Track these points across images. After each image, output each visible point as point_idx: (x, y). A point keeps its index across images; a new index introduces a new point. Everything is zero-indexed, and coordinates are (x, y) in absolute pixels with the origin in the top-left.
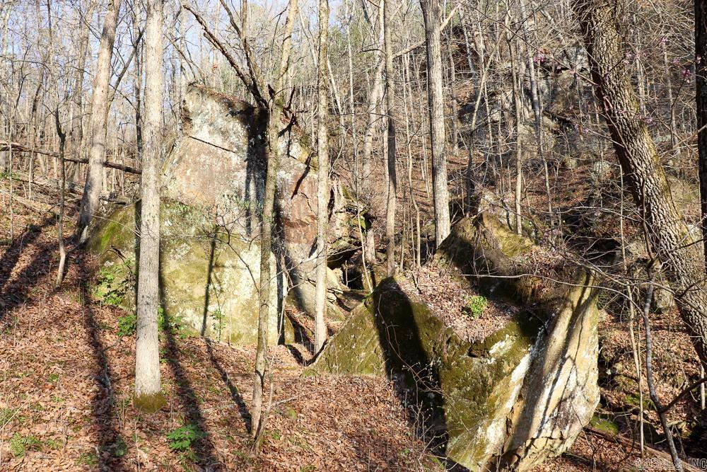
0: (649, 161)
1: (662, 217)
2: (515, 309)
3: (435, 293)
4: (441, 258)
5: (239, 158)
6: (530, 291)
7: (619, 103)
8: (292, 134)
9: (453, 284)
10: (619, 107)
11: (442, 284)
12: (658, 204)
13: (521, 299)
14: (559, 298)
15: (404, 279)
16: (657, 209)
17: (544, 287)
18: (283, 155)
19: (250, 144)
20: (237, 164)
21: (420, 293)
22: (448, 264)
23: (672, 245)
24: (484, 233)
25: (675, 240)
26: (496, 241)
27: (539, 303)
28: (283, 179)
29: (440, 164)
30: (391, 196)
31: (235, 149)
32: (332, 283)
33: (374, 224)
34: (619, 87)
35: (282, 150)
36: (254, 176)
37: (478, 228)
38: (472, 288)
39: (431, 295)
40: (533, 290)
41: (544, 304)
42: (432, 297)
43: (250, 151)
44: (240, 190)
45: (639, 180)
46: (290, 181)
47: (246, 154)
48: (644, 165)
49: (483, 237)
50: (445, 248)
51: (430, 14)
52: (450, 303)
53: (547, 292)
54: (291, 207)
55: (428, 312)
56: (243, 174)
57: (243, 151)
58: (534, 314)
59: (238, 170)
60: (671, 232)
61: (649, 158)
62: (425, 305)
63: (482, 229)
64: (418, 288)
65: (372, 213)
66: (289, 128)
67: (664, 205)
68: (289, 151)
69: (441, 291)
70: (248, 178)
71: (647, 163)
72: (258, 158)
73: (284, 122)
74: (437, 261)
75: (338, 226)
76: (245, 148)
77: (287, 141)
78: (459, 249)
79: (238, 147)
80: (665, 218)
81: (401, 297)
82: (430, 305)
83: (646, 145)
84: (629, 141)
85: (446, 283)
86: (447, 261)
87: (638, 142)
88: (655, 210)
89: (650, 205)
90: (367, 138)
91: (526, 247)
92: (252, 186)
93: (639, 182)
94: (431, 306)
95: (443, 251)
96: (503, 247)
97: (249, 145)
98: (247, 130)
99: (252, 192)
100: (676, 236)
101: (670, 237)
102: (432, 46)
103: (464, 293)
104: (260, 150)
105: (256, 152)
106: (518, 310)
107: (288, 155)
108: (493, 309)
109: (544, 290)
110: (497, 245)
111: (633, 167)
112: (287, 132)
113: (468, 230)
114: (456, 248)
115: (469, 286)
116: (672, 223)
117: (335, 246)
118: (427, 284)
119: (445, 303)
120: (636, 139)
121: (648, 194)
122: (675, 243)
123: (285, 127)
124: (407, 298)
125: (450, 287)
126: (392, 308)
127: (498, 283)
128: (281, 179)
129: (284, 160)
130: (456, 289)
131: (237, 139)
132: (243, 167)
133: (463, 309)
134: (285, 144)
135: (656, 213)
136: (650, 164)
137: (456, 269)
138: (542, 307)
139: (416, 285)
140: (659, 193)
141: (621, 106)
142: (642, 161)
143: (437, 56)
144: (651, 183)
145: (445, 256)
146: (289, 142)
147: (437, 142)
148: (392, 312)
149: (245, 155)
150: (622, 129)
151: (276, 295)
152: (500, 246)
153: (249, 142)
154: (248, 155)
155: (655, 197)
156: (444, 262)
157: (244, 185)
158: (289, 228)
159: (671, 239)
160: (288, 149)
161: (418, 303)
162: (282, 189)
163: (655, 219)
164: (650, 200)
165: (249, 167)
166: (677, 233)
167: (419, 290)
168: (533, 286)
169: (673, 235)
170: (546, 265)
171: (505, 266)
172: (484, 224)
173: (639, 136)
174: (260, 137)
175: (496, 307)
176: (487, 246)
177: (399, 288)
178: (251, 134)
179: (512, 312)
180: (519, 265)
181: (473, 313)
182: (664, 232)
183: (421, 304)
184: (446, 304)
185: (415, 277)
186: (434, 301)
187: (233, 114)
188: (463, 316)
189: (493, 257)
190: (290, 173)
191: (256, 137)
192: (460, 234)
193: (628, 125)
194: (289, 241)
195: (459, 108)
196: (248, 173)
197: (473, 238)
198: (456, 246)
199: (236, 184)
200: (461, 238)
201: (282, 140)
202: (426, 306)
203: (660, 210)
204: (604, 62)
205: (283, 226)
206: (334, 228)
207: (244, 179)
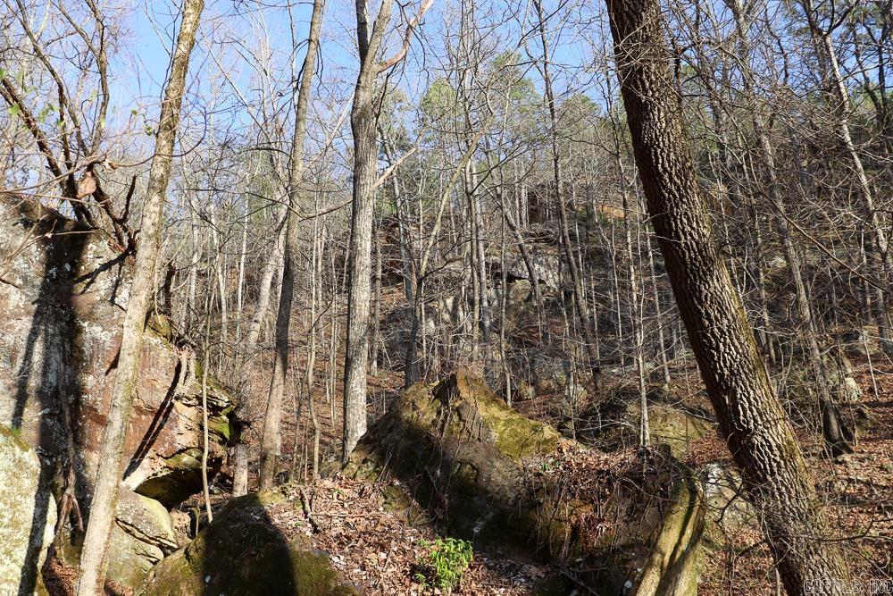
0: (732, 315)
1: (755, 413)
2: (534, 571)
3: (350, 532)
4: (365, 461)
5: (23, 297)
6: (568, 529)
7: (686, 214)
8: (125, 269)
9: (389, 516)
10: (685, 221)
11: (365, 513)
12: (749, 389)
13: (547, 548)
14: (639, 544)
15: (280, 500)
16: (748, 399)
17: (601, 521)
18: (102, 301)
19: (47, 276)
20: (18, 306)
21: (315, 531)
22: (378, 473)
23: (773, 463)
24: (458, 410)
25: (778, 453)
26: (484, 425)
27: (591, 558)
28: (95, 340)
29: (357, 353)
30: (276, 382)
31: (19, 282)
32: (159, 528)
33: (245, 434)
34: (685, 188)
35: (102, 293)
36: (46, 331)
37: (445, 403)
38: (431, 525)
39: (338, 536)
40: (575, 530)
41: (604, 558)
42: (343, 541)
43: (44, 287)
44: (15, 351)
45: (718, 346)
46: (108, 344)
47: (37, 291)
48: (726, 322)
49: (456, 418)
50: (373, 441)
51: (364, 140)
52: (383, 556)
53: (609, 529)
54: (104, 389)
55: (330, 575)
56: (26, 324)
57: (33, 286)
58: (582, 584)
59: (17, 317)
60: (771, 440)
61: (733, 311)
62: (323, 557)
63: (454, 403)
64: (311, 521)
65: (240, 415)
66: (121, 259)
67: (758, 392)
68: (114, 296)
69: (361, 528)
70: (34, 333)
71: (730, 317)
72: (58, 301)
73: (113, 249)
74: (355, 467)
75: (182, 428)
76: (38, 281)
77: (114, 279)
78: (403, 443)
79: (25, 279)
80: (760, 415)
81: (270, 539)
82: (335, 559)
83: (727, 288)
84: (700, 277)
85: (373, 512)
86: (377, 466)
87: (715, 281)
88: (744, 399)
89: (735, 392)
90: (254, 325)
91: (546, 441)
92: (38, 347)
93: (717, 349)
94: (338, 561)
95: (370, 448)
96: (501, 438)
97: (45, 277)
98: (48, 253)
99: (37, 358)
100: (778, 447)
101: (770, 447)
102: (362, 183)
103: (413, 534)
104: (64, 287)
105: (57, 290)
106: (540, 574)
107: (112, 302)
108: (482, 572)
109: (602, 527)
110: (488, 435)
111: (707, 323)
112: (117, 265)
113: (423, 407)
114: (397, 441)
115: (424, 520)
116: (772, 423)
117: (172, 463)
118: (332, 513)
119: (372, 556)
120: (712, 277)
121: (731, 372)
122: (778, 459)
123: (114, 257)
124: (283, 541)
125: (382, 520)
126: (247, 562)
127: (491, 515)
128: (93, 339)
129: (103, 309)
130: (396, 525)
131: (26, 266)
132: (28, 313)
133: (414, 569)
134: (109, 284)
135: (747, 405)
136: (735, 321)
137: (397, 483)
138: (601, 566)
139: (306, 513)
140: (750, 370)
141: (688, 219)
142: (722, 313)
143: (368, 198)
144: (738, 352)
145: (373, 457)
146: (118, 281)
147: (357, 320)
148: (246, 572)
149: (35, 293)
150: (690, 257)
151: (27, 540)
152: (495, 435)
153: (47, 272)
154: (41, 295)
155: (743, 376)
156: (371, 468)
157: (24, 344)
158: (94, 425)
159: (772, 451)
160: (115, 292)
161: (309, 553)
162: (92, 356)
163: (745, 416)
164: (736, 383)
165: (38, 313)
166: (780, 442)
167: (315, 526)
168: (573, 519)
169: (774, 444)
170: (600, 472)
171: (504, 477)
172: (458, 394)
173: (716, 272)
174: (68, 267)
175: (489, 568)
176: (465, 436)
177: (266, 518)
178: (53, 260)
179: (528, 579)
180: (539, 475)
181: (438, 579)
182: (759, 438)
183: (317, 555)
184: (374, 558)
185: (307, 497)
186: (347, 549)
187: (27, 224)
188: (415, 586)
189: (479, 459)
190: (111, 331)
191: (60, 267)
192: (407, 414)
193: (700, 252)
194: (91, 448)
195: (382, 317)
196: (36, 323)
197: (434, 421)
198: (396, 437)
199: (9, 339)
200: (407, 421)
201: (105, 276)
202: (327, 561)
203: (752, 400)
204: (661, 145)
205: (84, 421)
206: (175, 432)
207: (25, 334)
